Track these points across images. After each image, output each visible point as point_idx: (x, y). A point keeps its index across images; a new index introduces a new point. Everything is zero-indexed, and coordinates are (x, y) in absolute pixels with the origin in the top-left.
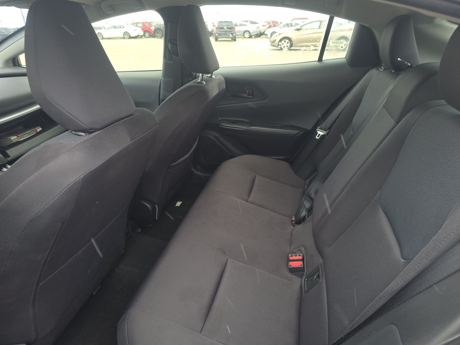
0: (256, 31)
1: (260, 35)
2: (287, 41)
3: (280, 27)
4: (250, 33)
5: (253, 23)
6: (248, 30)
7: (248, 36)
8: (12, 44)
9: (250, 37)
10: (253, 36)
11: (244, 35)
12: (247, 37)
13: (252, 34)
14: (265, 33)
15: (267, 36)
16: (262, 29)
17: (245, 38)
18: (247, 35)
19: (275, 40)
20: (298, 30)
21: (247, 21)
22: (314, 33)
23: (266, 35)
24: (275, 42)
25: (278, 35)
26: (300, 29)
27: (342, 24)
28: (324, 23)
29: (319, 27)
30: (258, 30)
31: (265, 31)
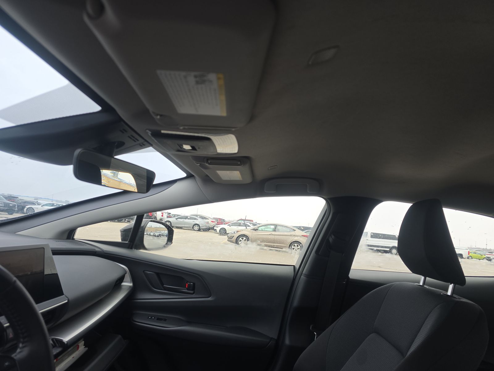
0: (206, 226)
1: (208, 229)
2: (244, 238)
3: (229, 225)
4: (199, 226)
5: (203, 218)
6: (198, 223)
8: (72, 216)
9: (199, 230)
11: (193, 228)
12: (196, 230)
13: (201, 228)
14: (215, 228)
15: (217, 232)
16: (211, 224)
18: (196, 228)
19: (234, 236)
20: (255, 230)
21: (197, 216)
22: (270, 235)
23: (216, 230)
24: (233, 238)
25: (236, 232)
26: (257, 230)
27: (295, 230)
28: (279, 227)
29: (274, 230)
30: (207, 225)
31: (214, 227)
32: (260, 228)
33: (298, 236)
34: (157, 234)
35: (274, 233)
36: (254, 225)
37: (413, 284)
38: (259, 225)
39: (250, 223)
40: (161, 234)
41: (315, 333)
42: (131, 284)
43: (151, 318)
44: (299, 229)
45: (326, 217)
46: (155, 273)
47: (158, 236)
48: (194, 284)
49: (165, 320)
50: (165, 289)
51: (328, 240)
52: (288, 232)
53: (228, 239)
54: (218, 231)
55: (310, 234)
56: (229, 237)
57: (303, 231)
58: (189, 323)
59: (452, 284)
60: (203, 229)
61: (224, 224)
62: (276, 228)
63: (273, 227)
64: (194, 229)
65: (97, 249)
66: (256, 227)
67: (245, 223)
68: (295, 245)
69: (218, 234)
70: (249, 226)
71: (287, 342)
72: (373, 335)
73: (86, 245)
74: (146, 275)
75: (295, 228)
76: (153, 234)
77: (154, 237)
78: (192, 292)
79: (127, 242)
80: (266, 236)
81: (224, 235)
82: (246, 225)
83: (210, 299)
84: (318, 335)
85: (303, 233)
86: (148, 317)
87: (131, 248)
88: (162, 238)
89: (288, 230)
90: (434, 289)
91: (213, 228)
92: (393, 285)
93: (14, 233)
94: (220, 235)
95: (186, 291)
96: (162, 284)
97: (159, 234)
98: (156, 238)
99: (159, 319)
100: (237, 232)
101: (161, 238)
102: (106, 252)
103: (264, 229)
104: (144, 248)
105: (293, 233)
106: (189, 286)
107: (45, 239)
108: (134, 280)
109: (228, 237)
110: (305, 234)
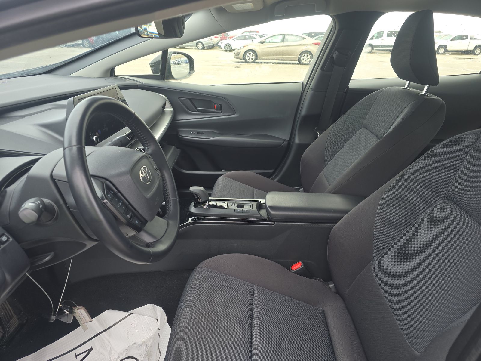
0: (209, 43)
1: (213, 46)
2: (252, 53)
3: (233, 40)
4: (203, 44)
6: (201, 41)
7: (201, 48)
8: (110, 55)
9: (203, 48)
10: (206, 48)
11: (196, 46)
12: (199, 48)
13: (205, 46)
14: (219, 45)
16: (215, 40)
17: (198, 49)
19: (240, 52)
20: (262, 43)
22: (278, 47)
23: (220, 47)
24: (239, 54)
25: (242, 47)
26: (264, 42)
27: (305, 38)
28: (287, 37)
29: (283, 41)
30: (210, 41)
31: (218, 43)
32: (267, 41)
33: (307, 45)
34: (177, 62)
35: (282, 44)
36: (261, 36)
37: (399, 87)
38: (266, 37)
39: (256, 35)
40: (180, 62)
41: (318, 133)
42: (172, 109)
43: (193, 133)
44: (308, 36)
45: (332, 34)
46: (188, 99)
47: (178, 64)
48: (221, 105)
49: (204, 134)
50: (198, 111)
51: (332, 56)
52: (298, 41)
53: (235, 55)
54: (223, 47)
55: (321, 40)
56: (236, 53)
57: (313, 38)
58: (222, 134)
59: (428, 85)
60: (207, 47)
61: (228, 39)
62: (284, 38)
63: (281, 37)
64: (197, 48)
65: (138, 83)
66: (262, 39)
67: (251, 35)
68: (304, 55)
69: (224, 51)
70: (255, 38)
71: (297, 141)
72: (362, 130)
73: (128, 81)
74: (181, 101)
75: (304, 36)
76: (173, 62)
77: (175, 65)
78: (220, 111)
79: (159, 75)
80: (274, 49)
81: (230, 52)
82: (252, 38)
83: (234, 116)
84: (320, 134)
85: (313, 40)
86: (190, 133)
87: (164, 80)
88: (182, 65)
89: (298, 39)
90: (415, 90)
91: (217, 45)
92: (382, 91)
93: (68, 75)
94: (226, 52)
95: (215, 111)
96: (196, 108)
97: (179, 62)
98: (176, 65)
99: (199, 133)
100: (244, 47)
101: (180, 65)
102: (146, 85)
103: (272, 40)
104: (173, 78)
105: (303, 42)
106: (217, 107)
107: (95, 78)
108: (173, 105)
109: (234, 53)
110: (316, 42)
